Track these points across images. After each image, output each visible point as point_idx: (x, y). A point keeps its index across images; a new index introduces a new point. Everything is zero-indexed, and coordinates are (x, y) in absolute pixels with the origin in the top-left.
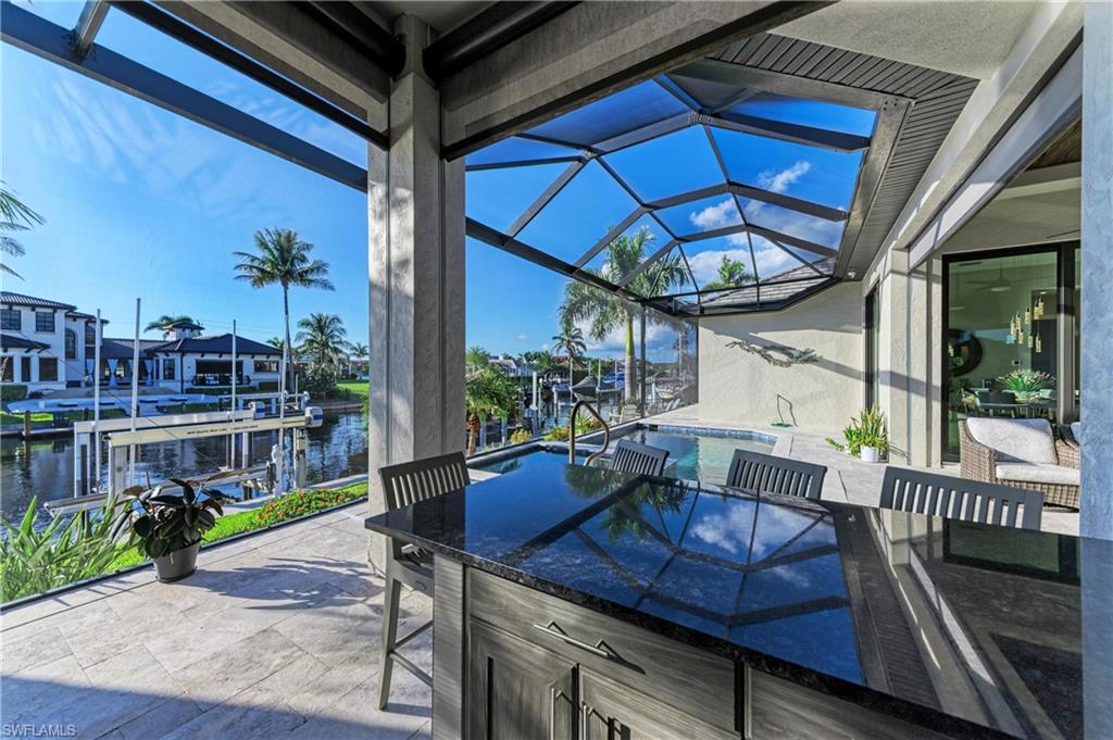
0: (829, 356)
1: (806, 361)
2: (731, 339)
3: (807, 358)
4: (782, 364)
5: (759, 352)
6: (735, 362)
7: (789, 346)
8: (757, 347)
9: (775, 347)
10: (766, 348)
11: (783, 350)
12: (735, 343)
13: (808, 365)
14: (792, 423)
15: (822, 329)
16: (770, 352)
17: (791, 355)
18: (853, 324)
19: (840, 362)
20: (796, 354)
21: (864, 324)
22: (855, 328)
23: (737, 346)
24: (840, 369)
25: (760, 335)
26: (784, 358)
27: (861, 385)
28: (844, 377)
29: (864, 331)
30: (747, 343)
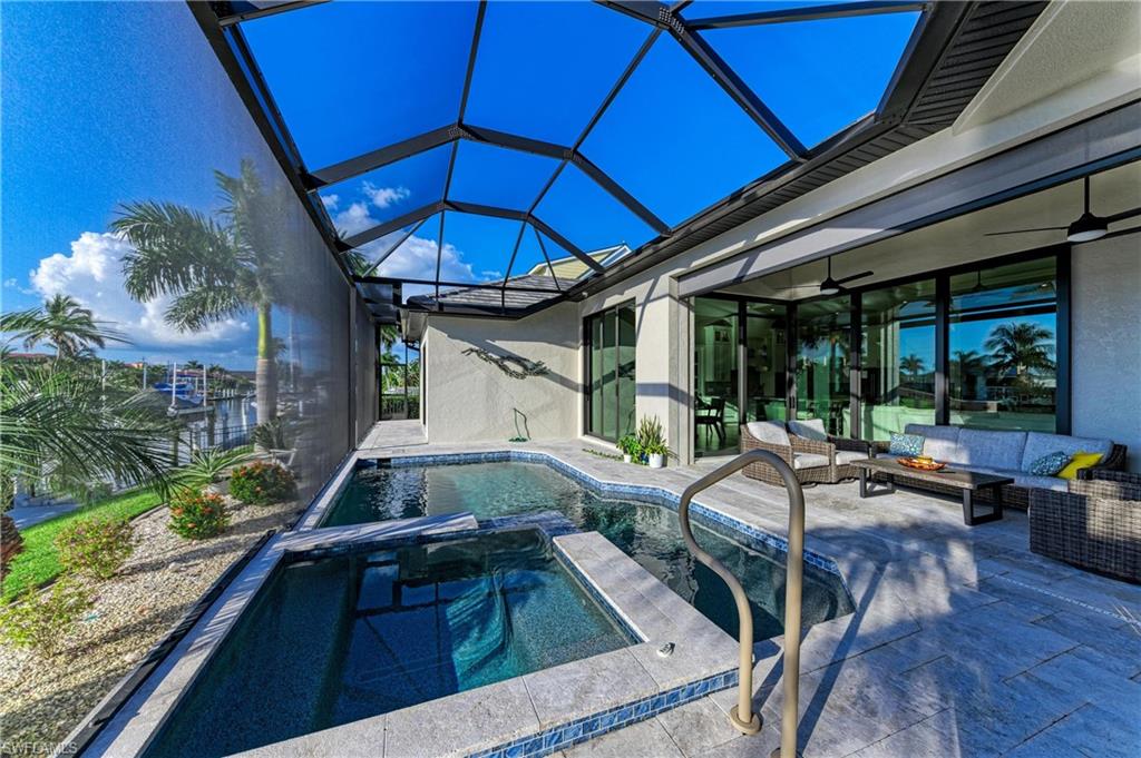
0: (556, 370)
1: (538, 373)
2: (468, 346)
3: (539, 370)
4: (518, 375)
5: (496, 362)
6: (471, 372)
7: (525, 357)
8: (495, 357)
9: (511, 358)
10: (503, 358)
11: (518, 360)
12: (472, 350)
13: (539, 377)
14: (526, 437)
15: (550, 343)
16: (507, 363)
17: (525, 367)
18: (573, 341)
19: (564, 375)
20: (529, 366)
21: (581, 341)
22: (573, 344)
23: (474, 354)
24: (564, 381)
25: (497, 343)
26: (519, 369)
27: (580, 396)
28: (566, 389)
29: (581, 348)
30: (484, 352)
